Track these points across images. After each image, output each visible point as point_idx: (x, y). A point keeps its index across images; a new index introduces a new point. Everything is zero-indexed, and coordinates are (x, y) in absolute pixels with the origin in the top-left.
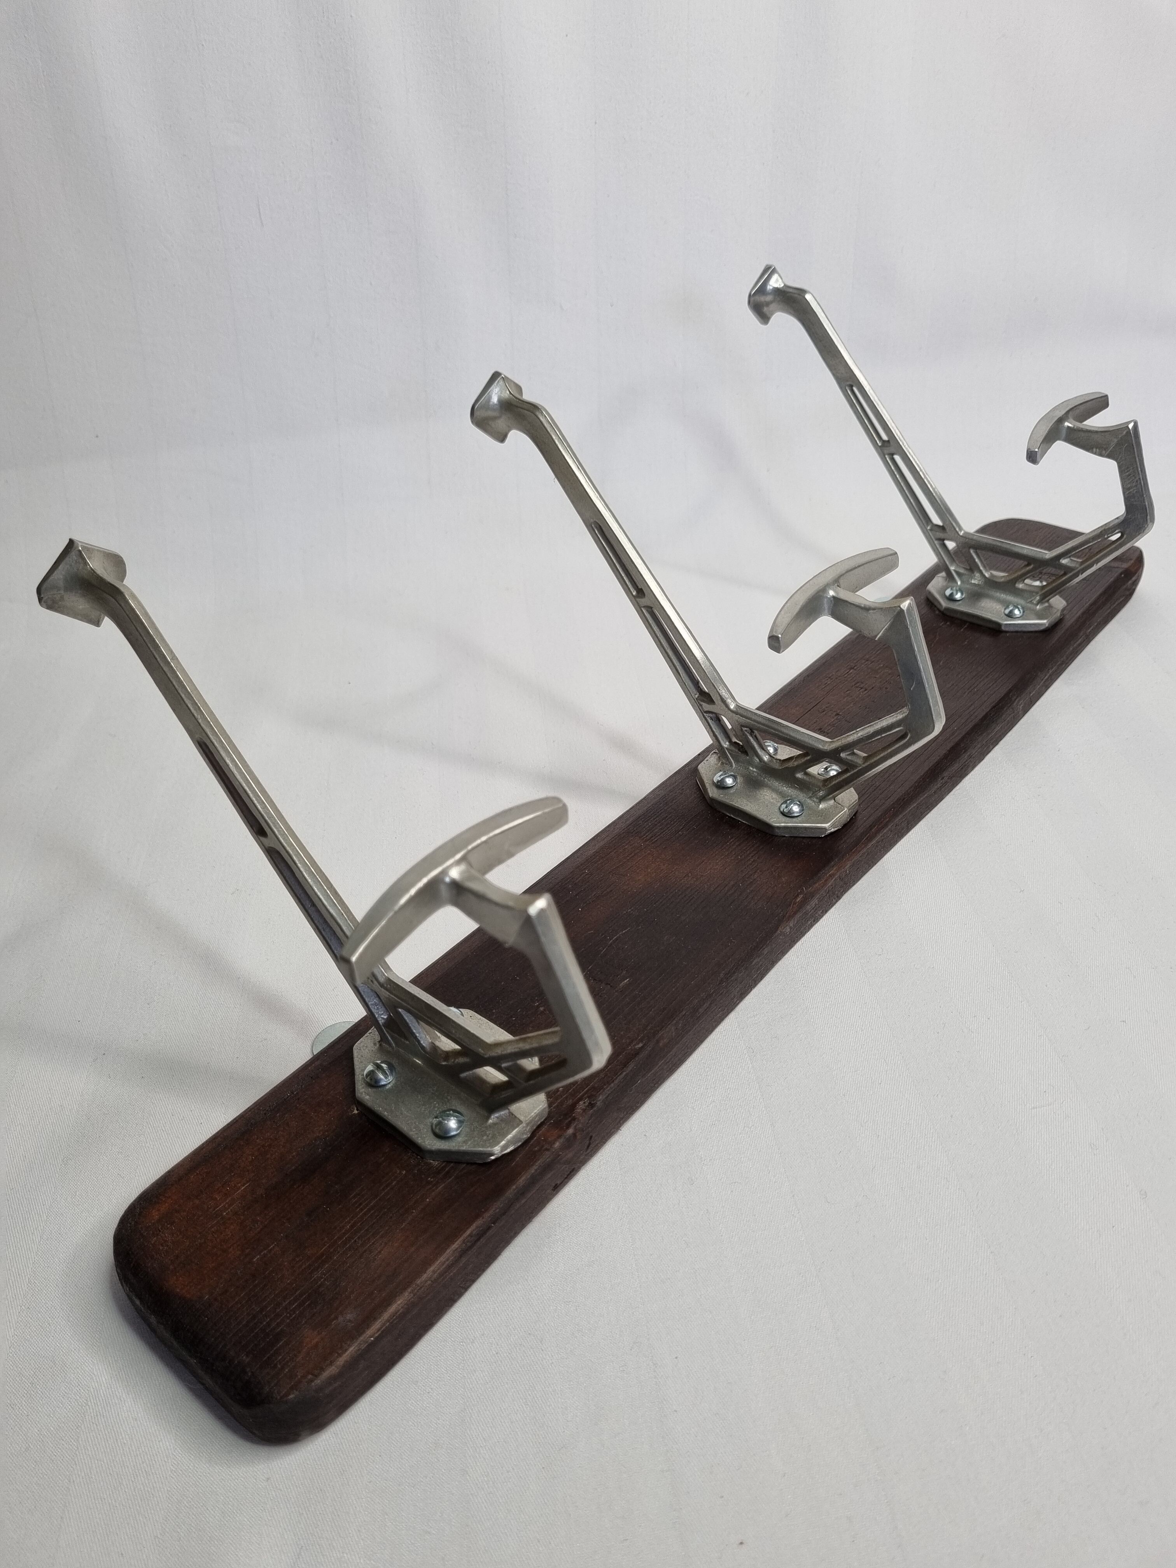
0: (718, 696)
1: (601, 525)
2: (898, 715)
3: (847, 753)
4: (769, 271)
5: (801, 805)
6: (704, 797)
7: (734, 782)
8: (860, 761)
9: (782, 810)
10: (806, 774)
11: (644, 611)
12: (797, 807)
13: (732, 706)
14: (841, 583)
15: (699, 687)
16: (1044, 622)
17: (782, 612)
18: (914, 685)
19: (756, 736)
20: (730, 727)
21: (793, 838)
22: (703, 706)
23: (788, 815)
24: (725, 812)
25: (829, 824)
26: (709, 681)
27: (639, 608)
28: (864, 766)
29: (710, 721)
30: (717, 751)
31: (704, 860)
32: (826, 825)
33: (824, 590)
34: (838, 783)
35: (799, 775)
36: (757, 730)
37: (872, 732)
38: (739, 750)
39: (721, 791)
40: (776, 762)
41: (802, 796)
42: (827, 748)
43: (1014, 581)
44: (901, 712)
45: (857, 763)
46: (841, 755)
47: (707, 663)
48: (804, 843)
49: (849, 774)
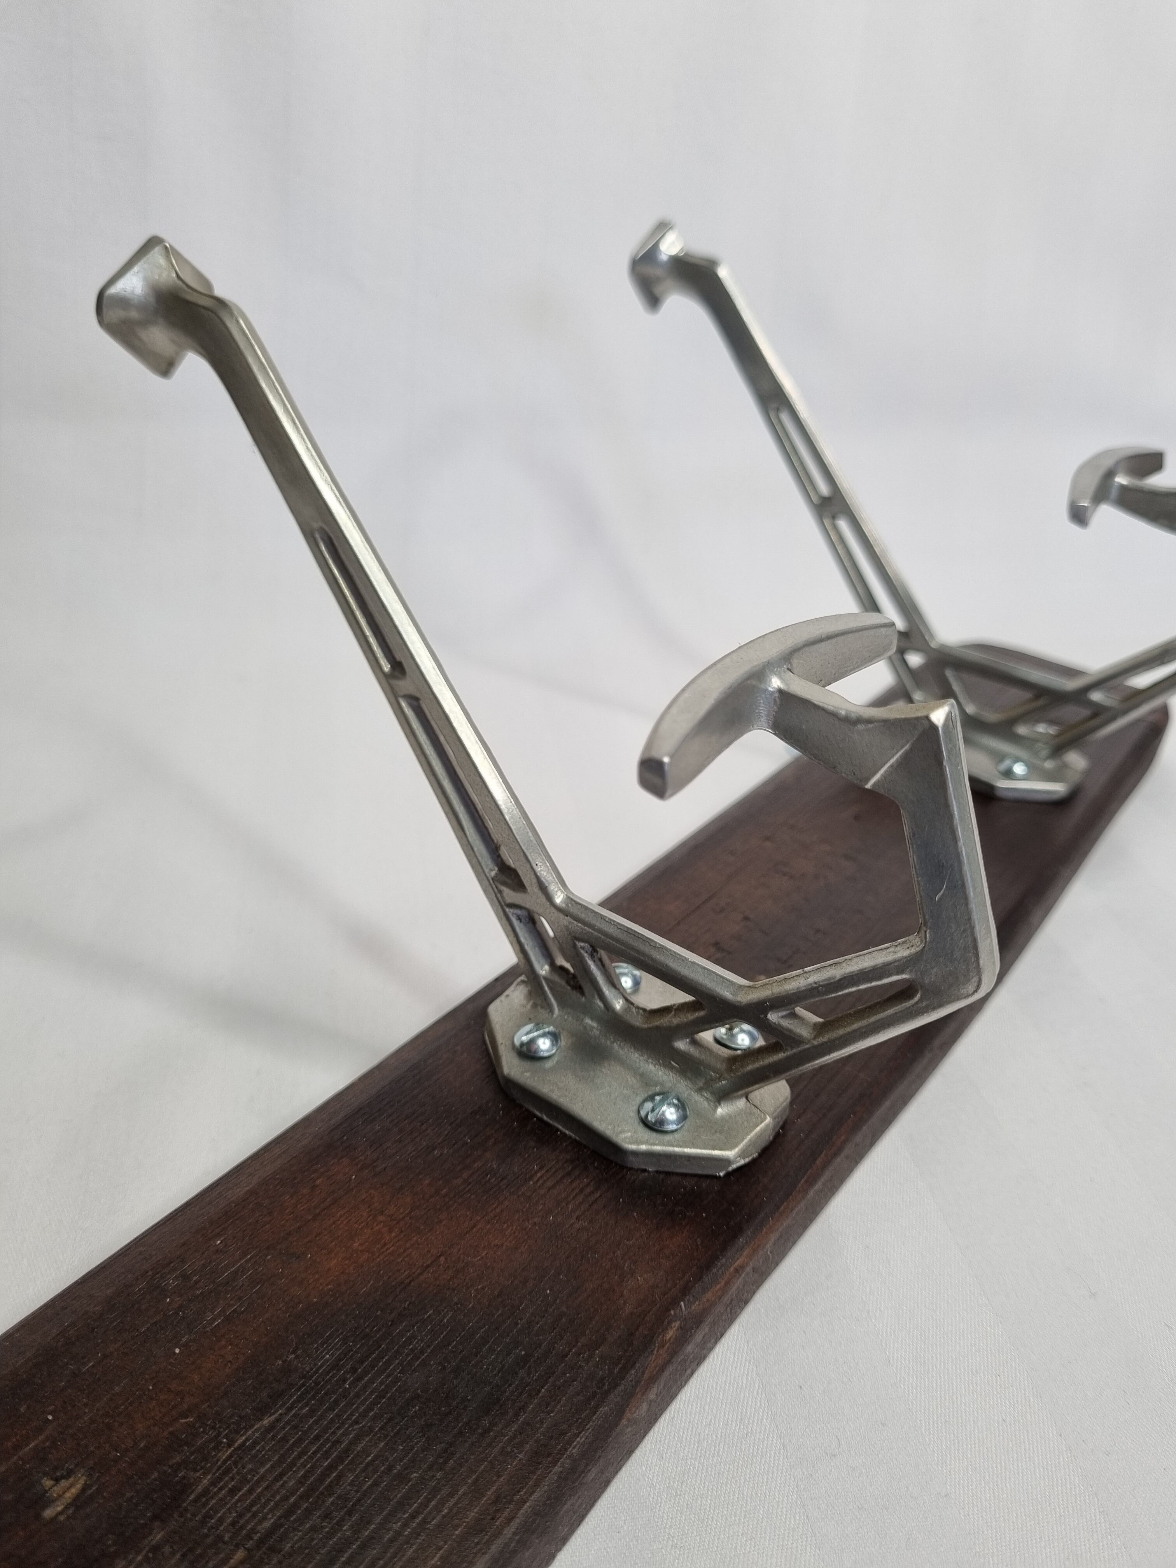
0: (533, 876)
1: (331, 535)
2: (898, 948)
3: (781, 1014)
4: (663, 227)
5: (681, 1106)
6: (494, 1072)
7: (553, 1045)
8: (804, 1032)
9: (643, 1114)
10: (695, 1043)
11: (404, 704)
12: (672, 1110)
13: (559, 899)
14: (795, 665)
15: (499, 856)
16: (1058, 788)
17: (674, 710)
18: (942, 891)
19: (600, 960)
20: (551, 934)
21: (662, 1176)
22: (505, 894)
23: (656, 1127)
24: (532, 1109)
25: (737, 1150)
26: (517, 847)
27: (393, 696)
28: (815, 1043)
29: (516, 923)
30: (526, 979)
31: (478, 1221)
32: (730, 1154)
33: (759, 675)
34: (758, 1069)
35: (681, 1045)
36: (604, 949)
37: (838, 977)
38: (568, 983)
39: (527, 1064)
40: (638, 1013)
41: (683, 1087)
42: (744, 998)
43: (1012, 722)
44: (904, 942)
45: (800, 1036)
46: (769, 1016)
47: (516, 812)
48: (685, 1188)
49: (781, 1056)
